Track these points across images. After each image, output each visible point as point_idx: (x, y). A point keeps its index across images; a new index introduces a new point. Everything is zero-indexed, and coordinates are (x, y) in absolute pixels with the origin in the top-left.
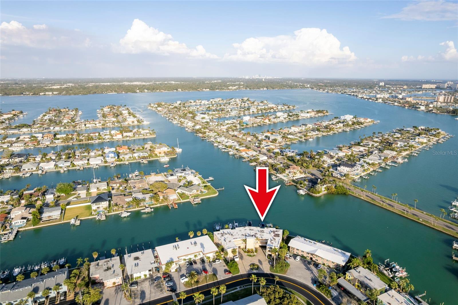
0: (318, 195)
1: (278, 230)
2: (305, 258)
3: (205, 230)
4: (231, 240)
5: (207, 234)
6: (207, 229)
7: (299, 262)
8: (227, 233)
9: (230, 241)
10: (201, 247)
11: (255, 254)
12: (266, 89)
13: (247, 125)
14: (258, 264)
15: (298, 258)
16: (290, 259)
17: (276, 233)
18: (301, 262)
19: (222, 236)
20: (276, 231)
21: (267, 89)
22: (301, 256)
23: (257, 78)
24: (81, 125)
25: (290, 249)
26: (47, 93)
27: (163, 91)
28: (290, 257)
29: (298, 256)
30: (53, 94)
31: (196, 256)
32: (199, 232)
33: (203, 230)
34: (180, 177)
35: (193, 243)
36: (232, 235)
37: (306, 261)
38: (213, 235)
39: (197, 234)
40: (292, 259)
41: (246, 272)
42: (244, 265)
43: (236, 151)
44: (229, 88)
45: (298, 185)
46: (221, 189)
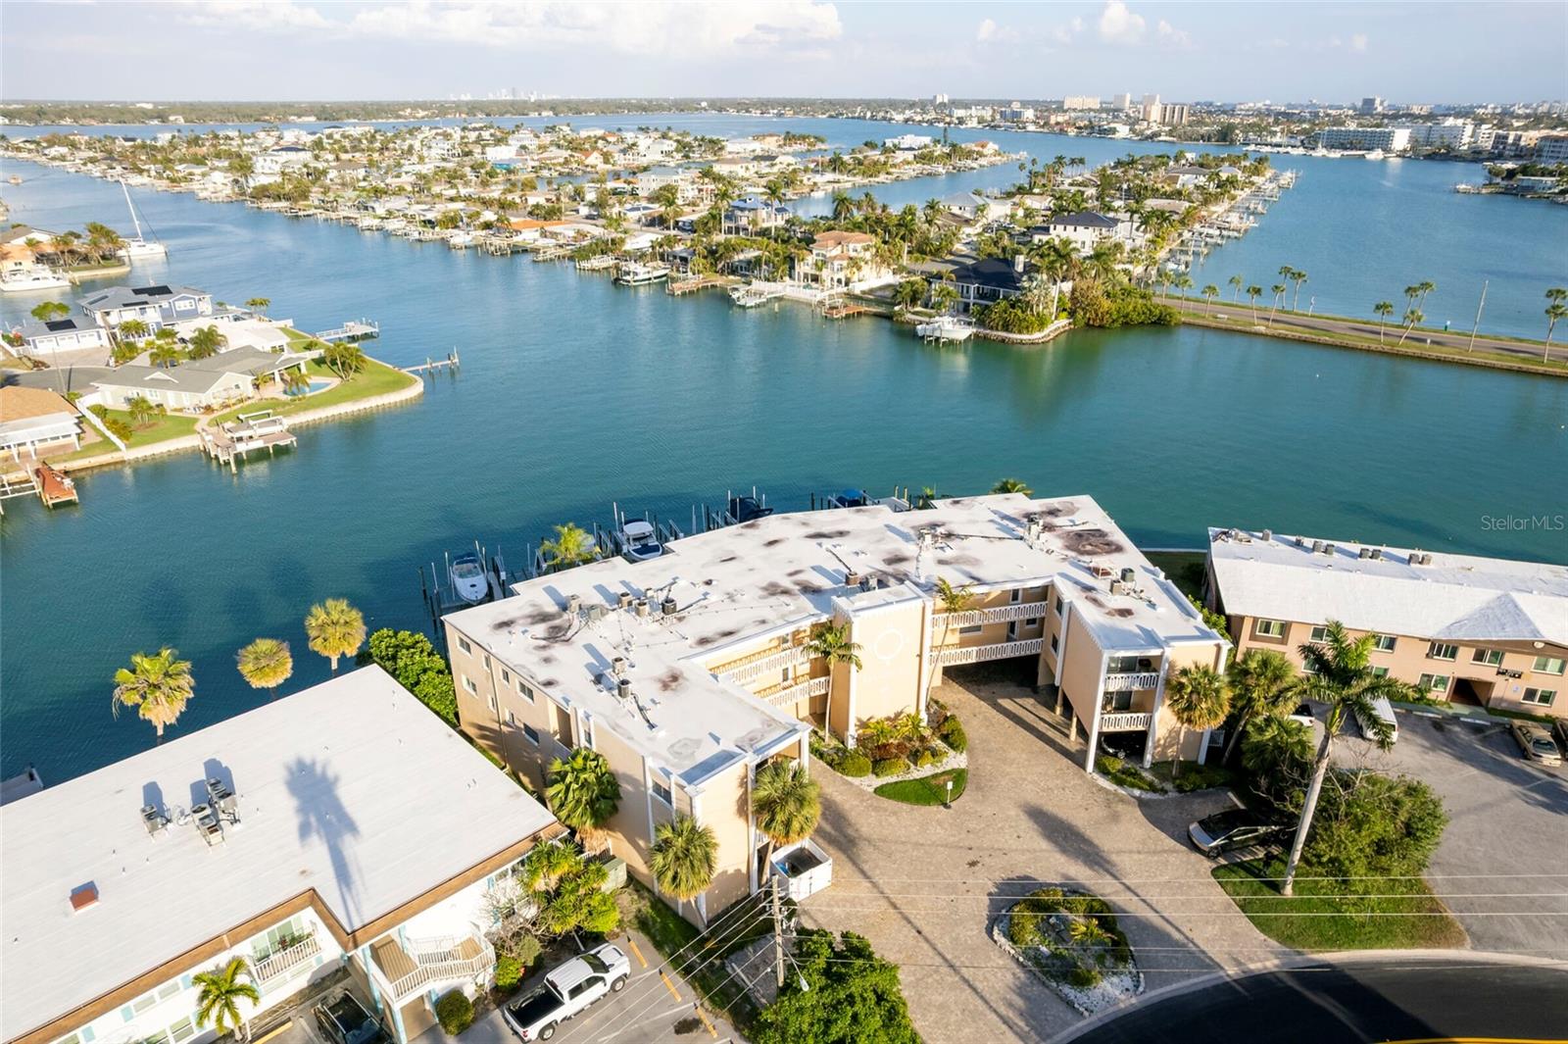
0: (1036, 336)
1: (1052, 502)
3: (338, 609)
4: (682, 666)
5: (363, 659)
6: (354, 604)
8: (597, 599)
9: (671, 681)
10: (304, 831)
11: (957, 759)
12: (551, 113)
13: (510, 172)
17: (1065, 524)
19: (557, 635)
25: (1244, 644)
31: (221, 990)
32: (264, 645)
33: (317, 617)
34: (127, 328)
35: (177, 797)
36: (667, 607)
38: (441, 647)
39: (246, 668)
41: (1016, 1033)
42: (927, 940)
43: (484, 233)
44: (401, 113)
45: (897, 308)
46: (439, 364)
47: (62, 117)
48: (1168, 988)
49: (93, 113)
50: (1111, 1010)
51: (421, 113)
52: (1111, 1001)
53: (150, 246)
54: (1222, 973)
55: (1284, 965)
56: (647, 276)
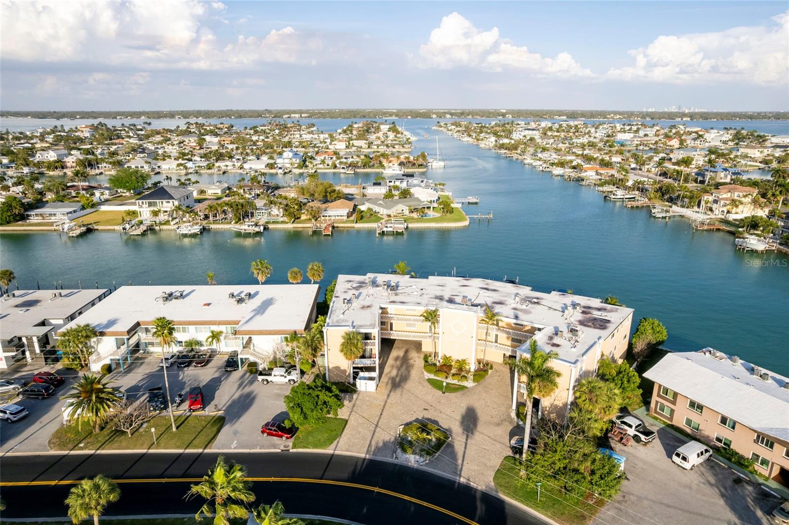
1: (609, 307)
2: (741, 462)
3: (317, 265)
4: (375, 305)
7: (694, 479)
10: (254, 310)
11: (469, 384)
13: (622, 145)
14: (456, 429)
15: (693, 453)
16: (640, 447)
17: (596, 314)
18: (712, 480)
19: (358, 288)
20: (599, 309)
21: (692, 120)
22: (716, 449)
23: (673, 111)
24: (294, 134)
25: (655, 398)
26: (293, 115)
27: (479, 117)
28: (643, 437)
29: (693, 443)
30: (301, 117)
31: (215, 336)
32: (296, 270)
34: (394, 187)
35: (239, 294)
37: (749, 483)
40: (654, 451)
41: (368, 449)
42: (380, 417)
43: (571, 170)
44: (608, 116)
45: (740, 229)
46: (484, 216)
47: (468, 115)
48: (432, 470)
49: (480, 113)
50: (405, 463)
51: (618, 116)
52: (408, 460)
53: (440, 162)
54: (458, 478)
55: (486, 490)
56: (622, 197)
